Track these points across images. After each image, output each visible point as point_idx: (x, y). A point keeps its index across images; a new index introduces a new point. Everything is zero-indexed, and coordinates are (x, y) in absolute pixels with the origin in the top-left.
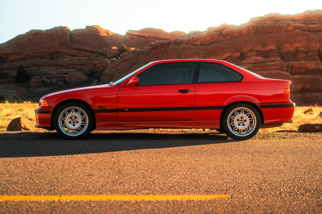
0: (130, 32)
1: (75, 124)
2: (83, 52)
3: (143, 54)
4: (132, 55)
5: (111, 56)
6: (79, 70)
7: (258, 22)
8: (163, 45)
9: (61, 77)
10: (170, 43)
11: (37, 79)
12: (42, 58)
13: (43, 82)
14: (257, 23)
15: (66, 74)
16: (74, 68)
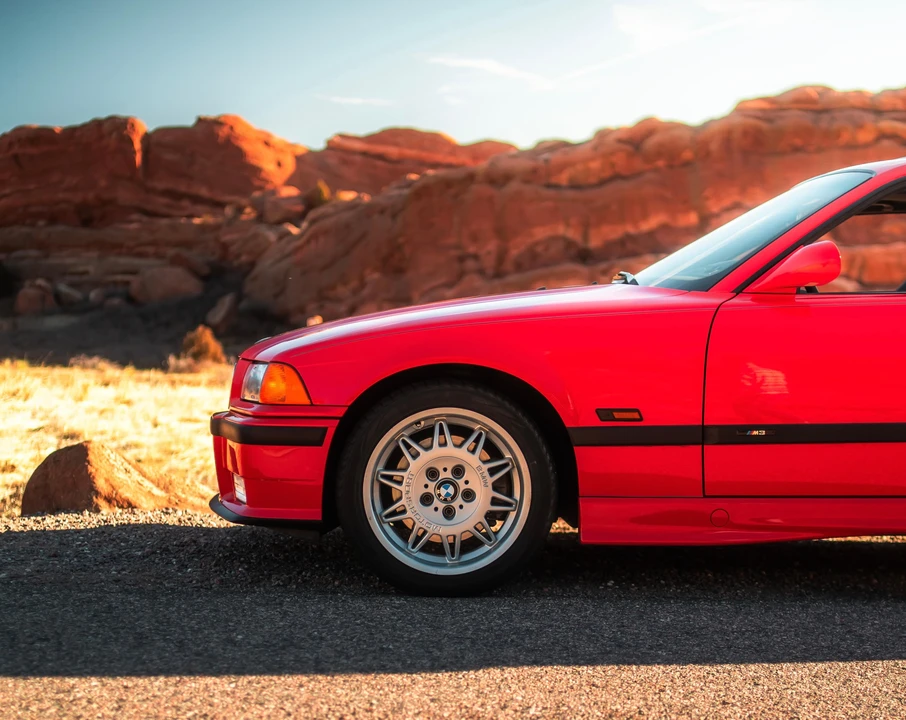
0: (338, 140)
1: (455, 504)
2: (185, 203)
3: (382, 212)
4: (346, 216)
5: (276, 216)
6: (176, 261)
7: (760, 114)
8: (447, 184)
9: (115, 283)
10: (471, 177)
11: (40, 287)
12: (53, 220)
13: (58, 297)
14: (758, 118)
15: (134, 272)
16: (158, 256)
